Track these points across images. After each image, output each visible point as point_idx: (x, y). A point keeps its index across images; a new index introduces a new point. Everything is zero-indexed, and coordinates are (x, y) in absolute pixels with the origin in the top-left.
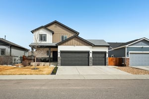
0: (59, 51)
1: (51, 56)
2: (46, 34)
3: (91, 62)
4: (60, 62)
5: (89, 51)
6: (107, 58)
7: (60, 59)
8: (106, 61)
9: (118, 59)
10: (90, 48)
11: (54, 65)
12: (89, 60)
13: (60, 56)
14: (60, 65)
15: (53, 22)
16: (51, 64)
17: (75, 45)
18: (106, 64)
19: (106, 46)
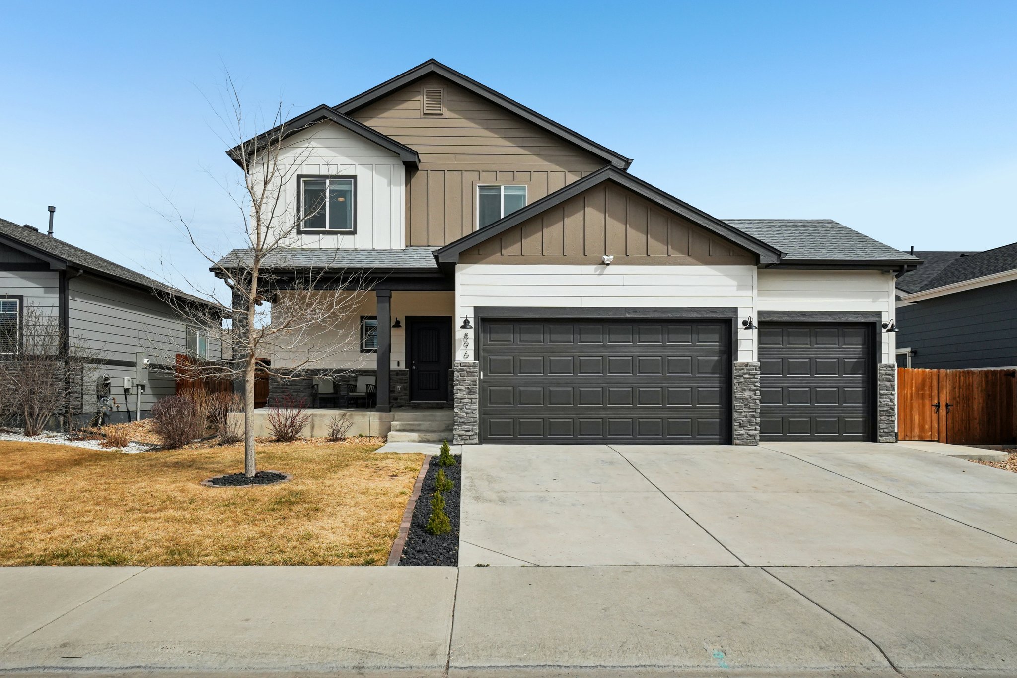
0: (463, 311)
1: (398, 359)
2: (355, 177)
3: (749, 408)
4: (478, 410)
5: (735, 310)
6: (886, 374)
7: (472, 379)
8: (882, 400)
9: (976, 381)
10: (740, 287)
11: (422, 435)
12: (735, 388)
13: (477, 356)
14: (476, 437)
15: (414, 73)
16: (398, 426)
17: (607, 260)
18: (882, 426)
19: (882, 268)
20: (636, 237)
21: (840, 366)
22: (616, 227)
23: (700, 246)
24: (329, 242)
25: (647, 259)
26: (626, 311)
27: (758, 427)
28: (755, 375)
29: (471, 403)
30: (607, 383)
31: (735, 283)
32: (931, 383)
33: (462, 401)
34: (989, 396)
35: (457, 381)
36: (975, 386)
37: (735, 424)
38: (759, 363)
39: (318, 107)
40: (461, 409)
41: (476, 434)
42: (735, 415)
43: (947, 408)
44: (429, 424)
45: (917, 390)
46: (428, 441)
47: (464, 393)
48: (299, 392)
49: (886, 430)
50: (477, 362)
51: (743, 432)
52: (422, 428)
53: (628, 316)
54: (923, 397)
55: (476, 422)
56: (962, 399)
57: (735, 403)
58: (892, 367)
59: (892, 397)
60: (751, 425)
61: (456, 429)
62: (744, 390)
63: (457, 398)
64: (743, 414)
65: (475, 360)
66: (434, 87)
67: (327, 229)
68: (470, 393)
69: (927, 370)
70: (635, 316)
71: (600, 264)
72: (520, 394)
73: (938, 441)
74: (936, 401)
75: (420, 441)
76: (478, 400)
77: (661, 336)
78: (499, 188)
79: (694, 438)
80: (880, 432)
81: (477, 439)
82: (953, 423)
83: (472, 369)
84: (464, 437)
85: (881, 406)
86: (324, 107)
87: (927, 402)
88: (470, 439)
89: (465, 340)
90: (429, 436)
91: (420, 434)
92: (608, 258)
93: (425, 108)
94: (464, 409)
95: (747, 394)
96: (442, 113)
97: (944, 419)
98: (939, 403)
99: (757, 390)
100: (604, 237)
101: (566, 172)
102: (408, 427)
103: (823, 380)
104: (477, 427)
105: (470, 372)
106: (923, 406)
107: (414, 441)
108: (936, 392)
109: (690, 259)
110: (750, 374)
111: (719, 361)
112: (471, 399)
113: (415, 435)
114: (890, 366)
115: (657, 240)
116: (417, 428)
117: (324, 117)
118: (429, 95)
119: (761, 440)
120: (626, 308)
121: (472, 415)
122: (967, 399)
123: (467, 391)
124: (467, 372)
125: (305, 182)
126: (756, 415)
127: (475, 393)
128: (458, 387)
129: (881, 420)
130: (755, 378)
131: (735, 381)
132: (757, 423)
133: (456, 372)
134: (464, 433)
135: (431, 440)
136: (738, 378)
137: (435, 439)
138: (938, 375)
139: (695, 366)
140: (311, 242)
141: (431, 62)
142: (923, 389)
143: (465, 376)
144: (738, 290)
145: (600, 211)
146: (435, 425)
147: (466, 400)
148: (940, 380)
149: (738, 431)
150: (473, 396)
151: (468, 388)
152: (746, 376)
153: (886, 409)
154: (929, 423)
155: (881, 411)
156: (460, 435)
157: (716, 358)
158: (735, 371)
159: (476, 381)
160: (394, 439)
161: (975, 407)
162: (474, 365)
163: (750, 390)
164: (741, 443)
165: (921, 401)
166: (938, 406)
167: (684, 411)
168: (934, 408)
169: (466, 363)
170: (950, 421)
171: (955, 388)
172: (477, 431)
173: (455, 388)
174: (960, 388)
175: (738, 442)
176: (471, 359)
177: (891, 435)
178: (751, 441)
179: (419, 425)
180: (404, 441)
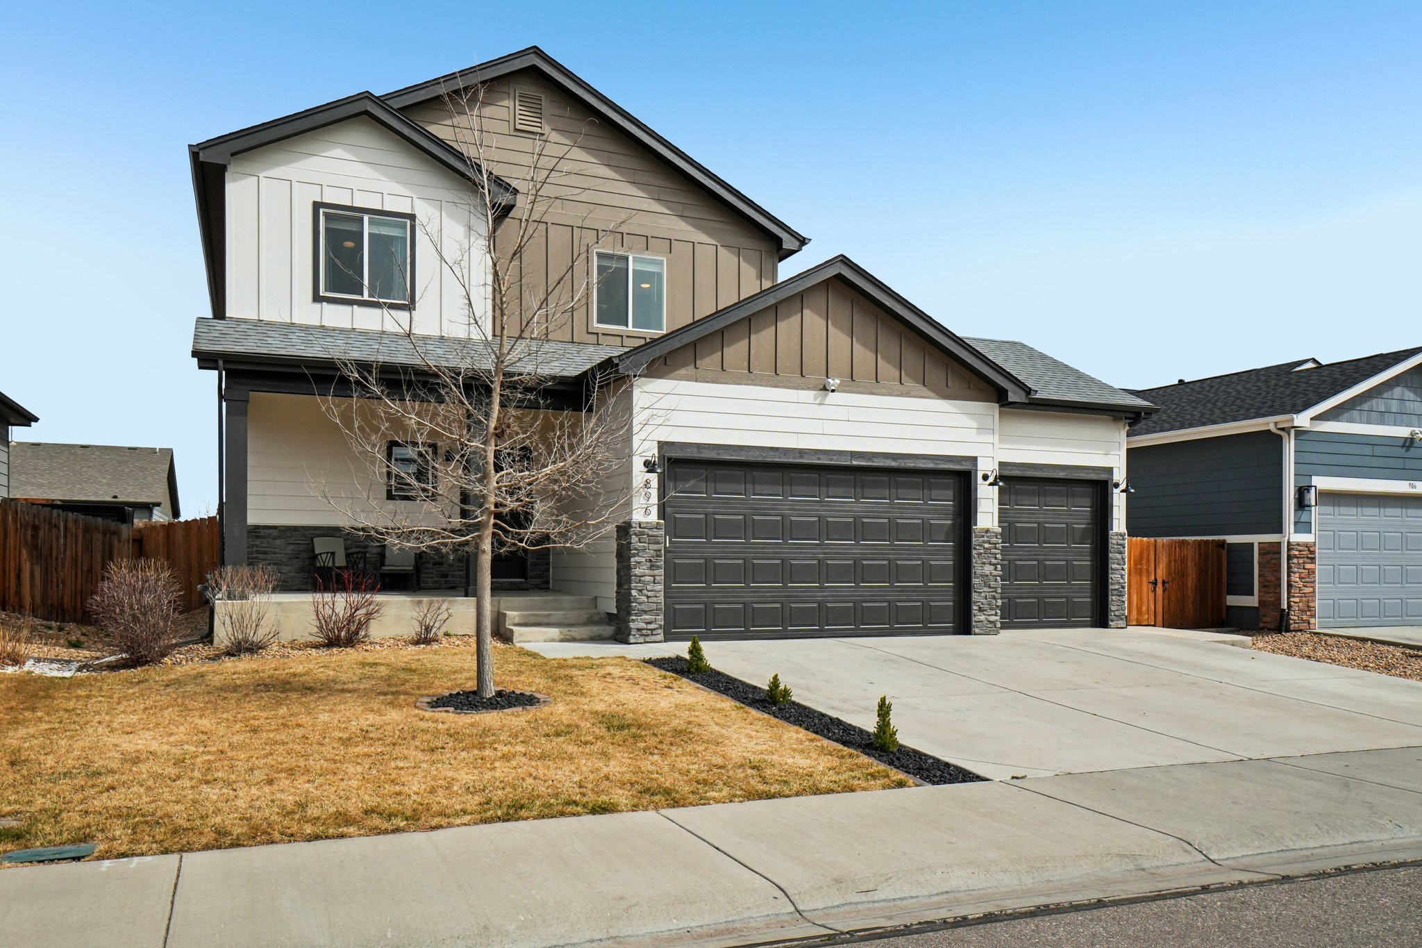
2: (412, 217)
3: (990, 587)
4: (662, 593)
5: (975, 459)
6: (1117, 544)
7: (656, 547)
8: (1113, 576)
9: (1190, 553)
10: (980, 430)
11: (565, 630)
12: (974, 561)
13: (662, 513)
14: (660, 631)
15: (506, 64)
16: (517, 619)
17: (833, 385)
18: (1113, 608)
19: (1112, 413)
20: (864, 356)
21: (1068, 534)
22: (840, 339)
23: (936, 374)
24: (368, 319)
25: (875, 385)
26: (852, 456)
27: (999, 611)
28: (995, 544)
29: (654, 582)
30: (824, 553)
31: (975, 425)
32: (1148, 556)
33: (643, 579)
34: (1202, 571)
35: (636, 549)
36: (1190, 559)
37: (975, 608)
38: (1000, 529)
39: (358, 94)
40: (641, 591)
41: (660, 628)
42: (975, 596)
43: (1163, 585)
44: (563, 614)
45: (1136, 564)
46: (574, 640)
47: (645, 567)
48: (281, 565)
49: (1117, 613)
50: (663, 521)
51: (982, 618)
52: (553, 620)
53: (855, 463)
54: (1140, 573)
55: (660, 609)
56: (1177, 575)
57: (975, 581)
58: (1122, 535)
59: (1123, 572)
60: (991, 609)
61: (633, 621)
62: (984, 563)
63: (635, 575)
64: (983, 594)
65: (659, 519)
66: (529, 89)
67: (366, 297)
68: (652, 567)
69: (1145, 539)
70: (862, 463)
71: (821, 390)
72: (715, 569)
73: (1154, 626)
74: (1153, 578)
75: (562, 641)
76: (663, 577)
77: (888, 491)
78: (627, 259)
79: (925, 627)
80: (1112, 616)
81: (662, 635)
82: (1169, 604)
83: (655, 532)
84: (644, 632)
85: (1112, 584)
86: (367, 96)
87: (1145, 579)
88: (652, 635)
89: (646, 489)
90: (576, 632)
91: (561, 629)
92: (834, 382)
93: (518, 121)
94: (645, 592)
95: (988, 569)
96: (543, 132)
97: (1161, 598)
98: (1156, 580)
99: (998, 564)
100: (825, 352)
101: (719, 247)
102: (532, 620)
103: (1052, 551)
104: (661, 617)
105: (652, 536)
106: (1141, 583)
107: (553, 640)
108: (1153, 566)
109: (925, 391)
110: (990, 543)
111: (953, 525)
112: (654, 576)
113: (554, 632)
114: (1121, 535)
115: (889, 362)
116: (546, 620)
117: (367, 113)
118: (524, 100)
119: (1001, 628)
120: (851, 452)
121: (655, 600)
122: (1182, 574)
123: (649, 564)
124: (648, 536)
125: (326, 214)
126: (998, 596)
127: (659, 568)
128: (637, 559)
129: (1112, 600)
130: (996, 548)
131: (974, 552)
132: (998, 606)
133: (633, 536)
134: (644, 626)
135: (578, 637)
136: (978, 547)
137: (584, 637)
138: (1155, 546)
139: (926, 531)
140: (337, 316)
141: (532, 51)
142: (1141, 563)
143: (645, 543)
144: (978, 433)
145: (820, 316)
146: (571, 616)
147: (648, 578)
148: (1158, 552)
149: (978, 617)
150: (656, 572)
151: (650, 561)
152: (987, 545)
153: (1117, 587)
154: (1146, 604)
155: (1112, 590)
156: (639, 630)
157: (950, 522)
158: (974, 539)
159: (660, 551)
160: (522, 639)
161: (1189, 584)
162: (657, 527)
163: (990, 564)
164: (981, 632)
165: (1138, 578)
166: (1155, 583)
167: (914, 591)
168: (1150, 585)
169: (648, 523)
170: (1166, 604)
171: (1170, 562)
172: (662, 623)
173: (632, 559)
174: (1175, 561)
175: (977, 631)
176: (653, 517)
177: (1122, 619)
178: (991, 630)
179: (549, 616)
180: (538, 641)
